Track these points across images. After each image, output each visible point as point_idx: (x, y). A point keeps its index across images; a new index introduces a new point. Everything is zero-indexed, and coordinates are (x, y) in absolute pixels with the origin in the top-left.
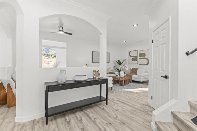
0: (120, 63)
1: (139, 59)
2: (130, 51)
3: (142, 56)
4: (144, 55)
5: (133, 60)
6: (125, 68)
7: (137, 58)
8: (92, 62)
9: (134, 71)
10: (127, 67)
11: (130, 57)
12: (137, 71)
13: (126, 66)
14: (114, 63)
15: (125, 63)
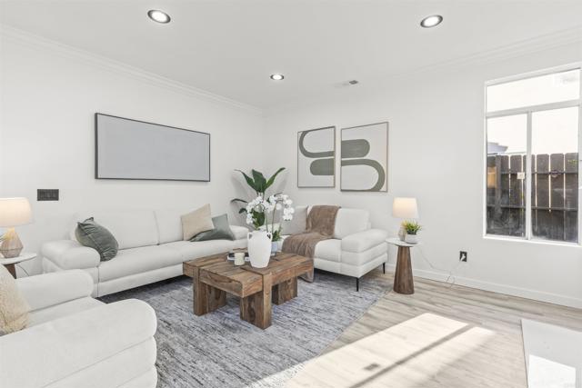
0: (259, 183)
1: (343, 164)
2: (305, 133)
3: (356, 150)
4: (363, 146)
5: (316, 169)
6: (279, 207)
7: (332, 162)
8: (96, 177)
9: (322, 221)
10: (289, 202)
11: (301, 155)
12: (333, 221)
13: (285, 197)
14: (235, 181)
15: (284, 183)
